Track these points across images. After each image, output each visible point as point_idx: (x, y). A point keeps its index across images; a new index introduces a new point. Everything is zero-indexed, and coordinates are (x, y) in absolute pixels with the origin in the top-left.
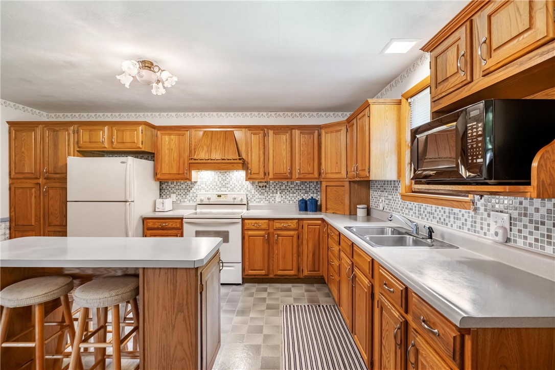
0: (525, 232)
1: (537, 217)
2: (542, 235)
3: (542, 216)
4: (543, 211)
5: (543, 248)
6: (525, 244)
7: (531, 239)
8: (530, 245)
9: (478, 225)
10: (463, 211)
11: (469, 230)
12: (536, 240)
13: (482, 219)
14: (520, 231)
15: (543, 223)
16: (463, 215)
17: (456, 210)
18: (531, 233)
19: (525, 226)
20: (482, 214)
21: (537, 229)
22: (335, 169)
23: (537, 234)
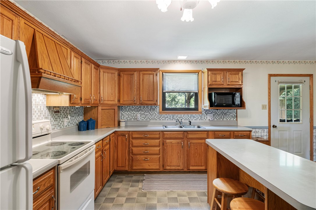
0: (216, 117)
1: (219, 114)
2: (220, 117)
3: (220, 113)
4: (220, 112)
5: (220, 120)
6: (216, 120)
7: (218, 119)
8: (218, 120)
9: (203, 118)
10: (197, 115)
11: (199, 120)
12: (219, 118)
13: (204, 116)
14: (215, 117)
15: (220, 115)
16: (197, 116)
17: (194, 115)
18: (218, 117)
19: (216, 116)
20: (204, 115)
21: (219, 116)
22: (111, 98)
23: (219, 117)
